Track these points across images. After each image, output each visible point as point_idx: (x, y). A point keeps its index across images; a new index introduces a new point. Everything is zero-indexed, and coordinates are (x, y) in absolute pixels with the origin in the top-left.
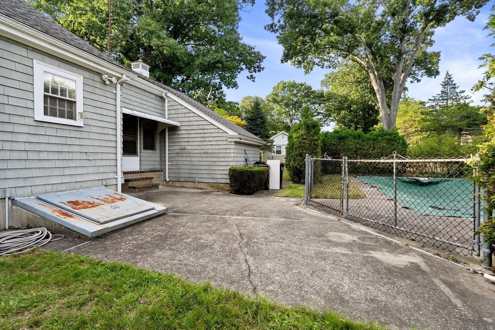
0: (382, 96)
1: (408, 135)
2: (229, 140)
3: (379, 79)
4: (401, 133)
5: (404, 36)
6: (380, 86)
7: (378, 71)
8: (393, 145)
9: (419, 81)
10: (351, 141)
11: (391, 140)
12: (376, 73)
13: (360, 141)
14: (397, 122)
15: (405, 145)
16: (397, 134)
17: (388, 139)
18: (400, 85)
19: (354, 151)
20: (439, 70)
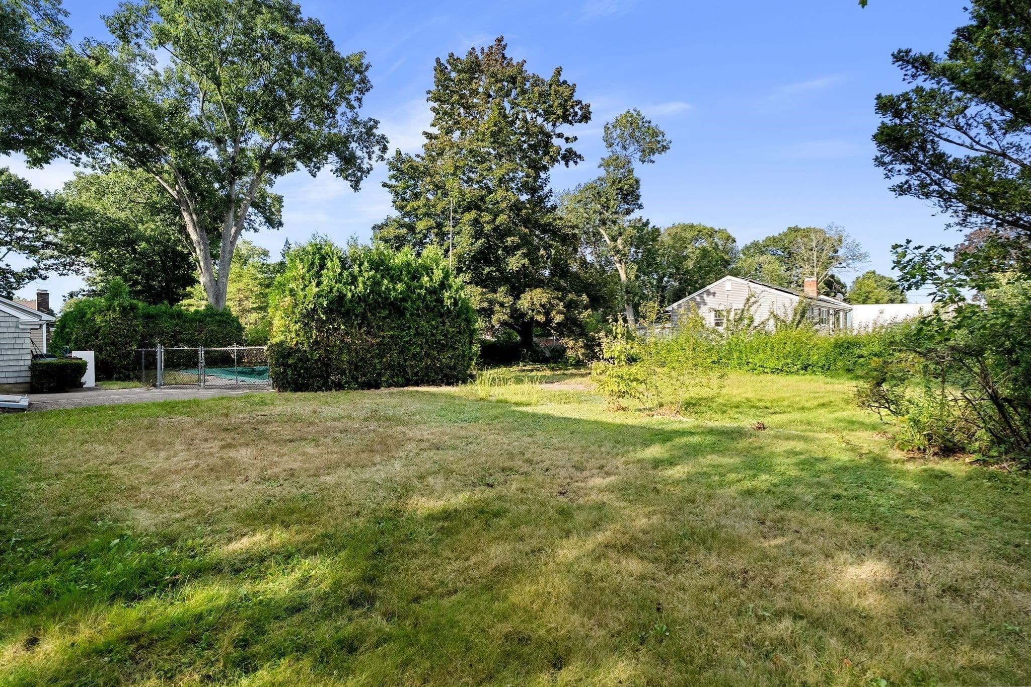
0: (205, 253)
1: (244, 311)
2: (21, 326)
3: (200, 227)
4: (235, 311)
5: (234, 180)
6: (201, 236)
7: (197, 215)
8: (226, 328)
9: (256, 231)
10: (166, 321)
11: (223, 322)
12: (194, 217)
13: (180, 322)
14: (228, 290)
15: (240, 329)
16: (230, 315)
17: (220, 321)
18: (231, 242)
19: (172, 336)
20: (283, 220)
